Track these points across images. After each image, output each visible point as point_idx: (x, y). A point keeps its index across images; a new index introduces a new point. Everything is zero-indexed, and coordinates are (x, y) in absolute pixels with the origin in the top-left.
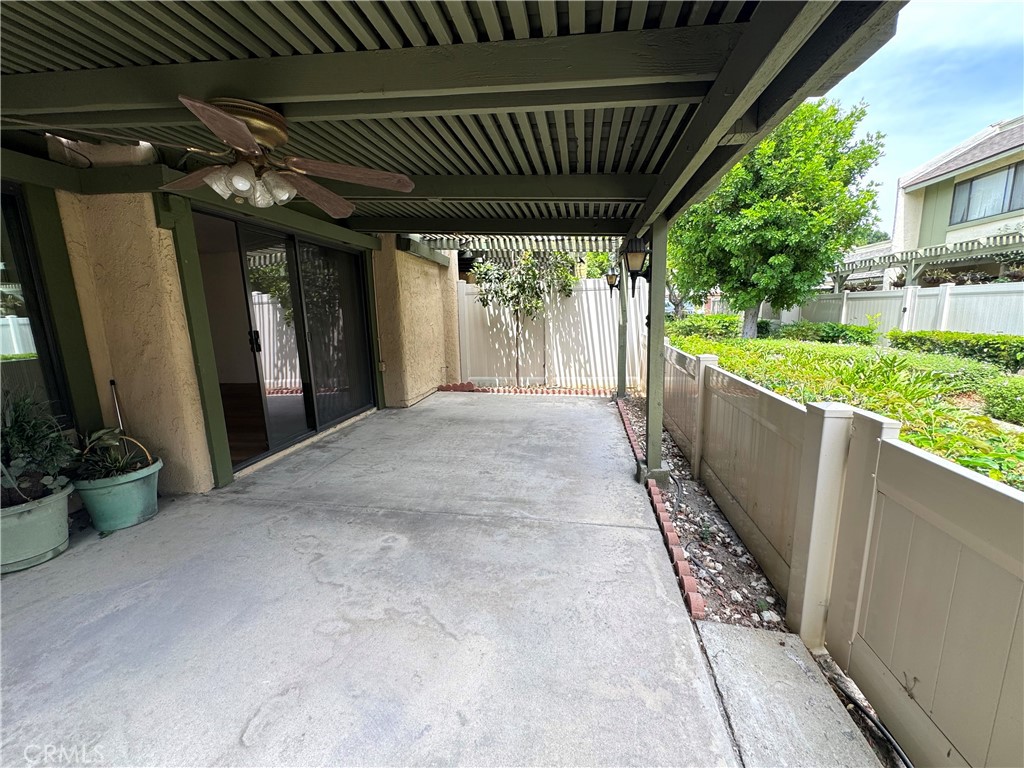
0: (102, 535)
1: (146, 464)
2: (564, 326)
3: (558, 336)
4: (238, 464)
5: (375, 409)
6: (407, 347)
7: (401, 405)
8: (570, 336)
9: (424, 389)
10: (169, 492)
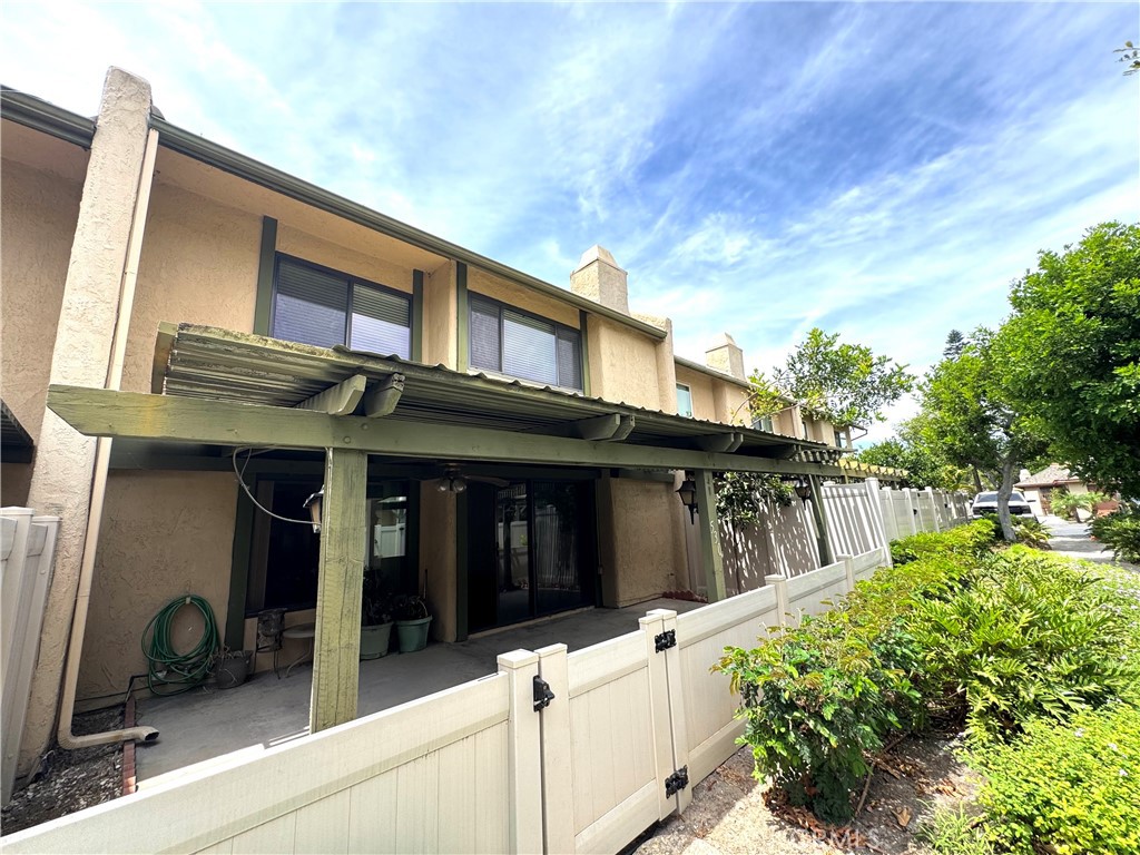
0: (400, 653)
1: (424, 617)
2: (787, 537)
3: (782, 548)
4: (473, 629)
5: (592, 608)
6: (619, 554)
7: (613, 606)
8: (797, 549)
9: (642, 594)
10: (433, 638)
